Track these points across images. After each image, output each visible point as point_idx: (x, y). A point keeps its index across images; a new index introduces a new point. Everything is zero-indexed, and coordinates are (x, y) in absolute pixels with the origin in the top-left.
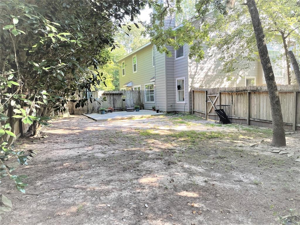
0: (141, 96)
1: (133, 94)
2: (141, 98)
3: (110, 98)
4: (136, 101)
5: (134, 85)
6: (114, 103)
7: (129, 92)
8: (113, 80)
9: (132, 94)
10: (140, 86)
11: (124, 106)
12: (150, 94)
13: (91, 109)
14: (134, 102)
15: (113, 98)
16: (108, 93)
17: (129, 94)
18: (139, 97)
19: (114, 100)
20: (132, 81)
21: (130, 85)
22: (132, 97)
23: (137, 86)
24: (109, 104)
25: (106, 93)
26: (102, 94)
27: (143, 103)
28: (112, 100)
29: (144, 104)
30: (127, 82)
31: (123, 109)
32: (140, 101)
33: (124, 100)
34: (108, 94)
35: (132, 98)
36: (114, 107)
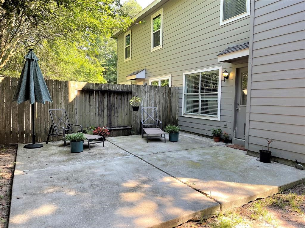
0: (173, 100)
1: (155, 94)
2: (173, 105)
3: (101, 102)
4: (161, 111)
5: (152, 76)
6: (109, 116)
7: (147, 89)
8: (104, 70)
9: (153, 94)
10: (168, 77)
11: (134, 123)
12: (202, 95)
13: (46, 131)
14: (158, 113)
15: (109, 101)
16: (97, 88)
17: (147, 95)
18: (169, 102)
19: (110, 107)
20: (147, 68)
21: (142, 75)
22: (153, 101)
23: (159, 79)
24: (98, 117)
25: (91, 87)
26: (78, 91)
27: (177, 117)
28: (105, 107)
29: (179, 118)
30: (134, 71)
31: (131, 129)
32: (170, 111)
33: (136, 109)
34: (97, 91)
35: (153, 104)
36: (110, 124)
